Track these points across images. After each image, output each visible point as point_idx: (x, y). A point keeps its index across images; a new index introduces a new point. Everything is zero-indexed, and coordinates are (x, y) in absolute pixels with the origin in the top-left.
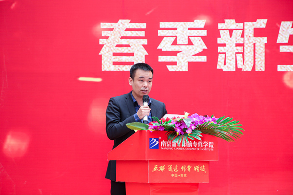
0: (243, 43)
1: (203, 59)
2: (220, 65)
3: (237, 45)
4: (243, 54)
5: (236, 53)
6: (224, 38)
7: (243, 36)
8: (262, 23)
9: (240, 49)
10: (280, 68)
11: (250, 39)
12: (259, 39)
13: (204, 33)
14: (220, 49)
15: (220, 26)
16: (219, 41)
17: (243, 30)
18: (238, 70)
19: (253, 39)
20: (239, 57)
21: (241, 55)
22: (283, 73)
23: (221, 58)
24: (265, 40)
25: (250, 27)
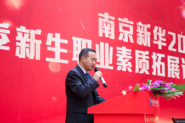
0: (29, 42)
1: (8, 48)
2: (17, 54)
3: (27, 43)
4: (29, 48)
5: (26, 47)
6: (19, 37)
7: (29, 38)
8: (39, 32)
9: (28, 45)
10: (48, 59)
11: (33, 40)
12: (37, 41)
13: (8, 32)
14: (17, 44)
15: (18, 29)
16: (17, 38)
17: (30, 34)
18: (27, 58)
19: (35, 41)
20: (28, 50)
21: (29, 49)
22: (49, 62)
23: (18, 49)
24: (40, 42)
25: (33, 33)
